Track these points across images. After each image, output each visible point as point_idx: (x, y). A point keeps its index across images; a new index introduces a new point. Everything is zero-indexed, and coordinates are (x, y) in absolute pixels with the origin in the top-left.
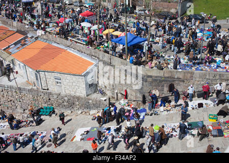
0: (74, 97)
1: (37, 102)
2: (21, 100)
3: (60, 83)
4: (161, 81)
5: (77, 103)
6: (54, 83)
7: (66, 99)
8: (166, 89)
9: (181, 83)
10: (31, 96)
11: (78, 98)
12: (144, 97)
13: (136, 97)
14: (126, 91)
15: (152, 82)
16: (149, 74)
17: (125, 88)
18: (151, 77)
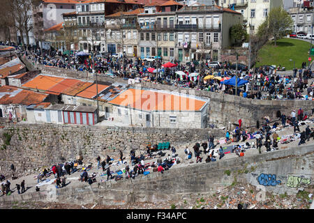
0: (193, 130)
1: (151, 140)
2: (133, 140)
3: (174, 121)
4: (271, 109)
5: (196, 135)
6: (169, 121)
7: (185, 132)
8: (274, 115)
9: (285, 110)
10: (145, 135)
11: (197, 130)
12: (258, 123)
13: (250, 124)
14: (240, 121)
15: (264, 110)
16: (262, 104)
17: (239, 119)
18: (263, 106)
